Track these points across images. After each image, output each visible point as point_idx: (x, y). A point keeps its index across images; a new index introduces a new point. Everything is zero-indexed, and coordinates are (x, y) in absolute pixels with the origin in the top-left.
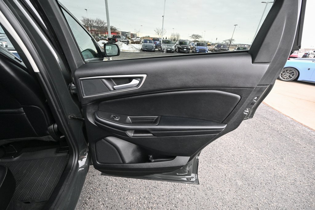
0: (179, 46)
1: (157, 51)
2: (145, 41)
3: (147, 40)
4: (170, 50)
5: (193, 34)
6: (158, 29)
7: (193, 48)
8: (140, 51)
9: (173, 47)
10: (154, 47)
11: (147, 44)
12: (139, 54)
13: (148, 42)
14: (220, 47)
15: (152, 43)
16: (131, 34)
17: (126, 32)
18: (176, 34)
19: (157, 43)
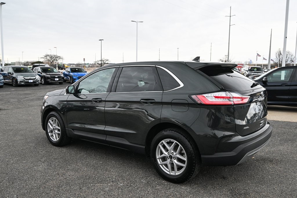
0: (43, 74)
9: (37, 77)
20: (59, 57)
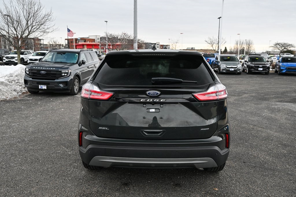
0: (249, 63)
4: (234, 71)
5: (277, 42)
6: (212, 38)
9: (239, 66)
16: (161, 45)
18: (244, 42)
19: (211, 60)
20: (291, 45)
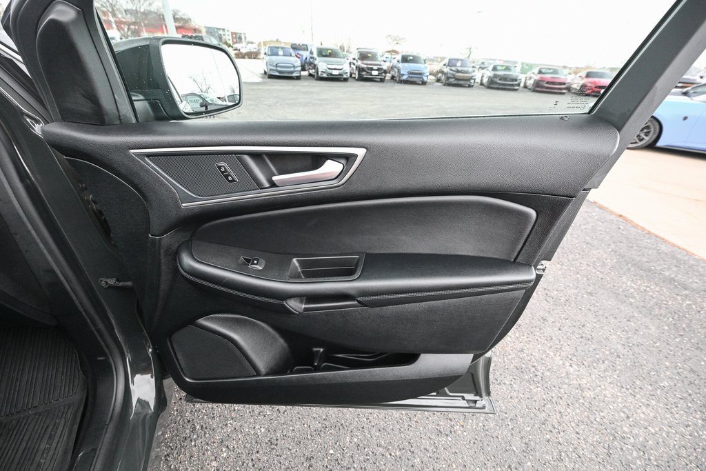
0: (359, 63)
1: (305, 78)
2: (274, 52)
3: (278, 48)
7: (392, 68)
8: (263, 78)
9: (346, 67)
10: (297, 67)
11: (279, 57)
12: (260, 87)
13: (281, 52)
14: (455, 66)
15: (291, 55)
16: (232, 33)
17: (218, 29)
19: (303, 55)
